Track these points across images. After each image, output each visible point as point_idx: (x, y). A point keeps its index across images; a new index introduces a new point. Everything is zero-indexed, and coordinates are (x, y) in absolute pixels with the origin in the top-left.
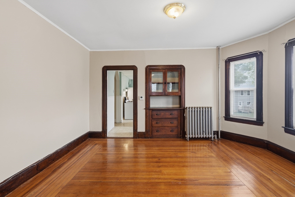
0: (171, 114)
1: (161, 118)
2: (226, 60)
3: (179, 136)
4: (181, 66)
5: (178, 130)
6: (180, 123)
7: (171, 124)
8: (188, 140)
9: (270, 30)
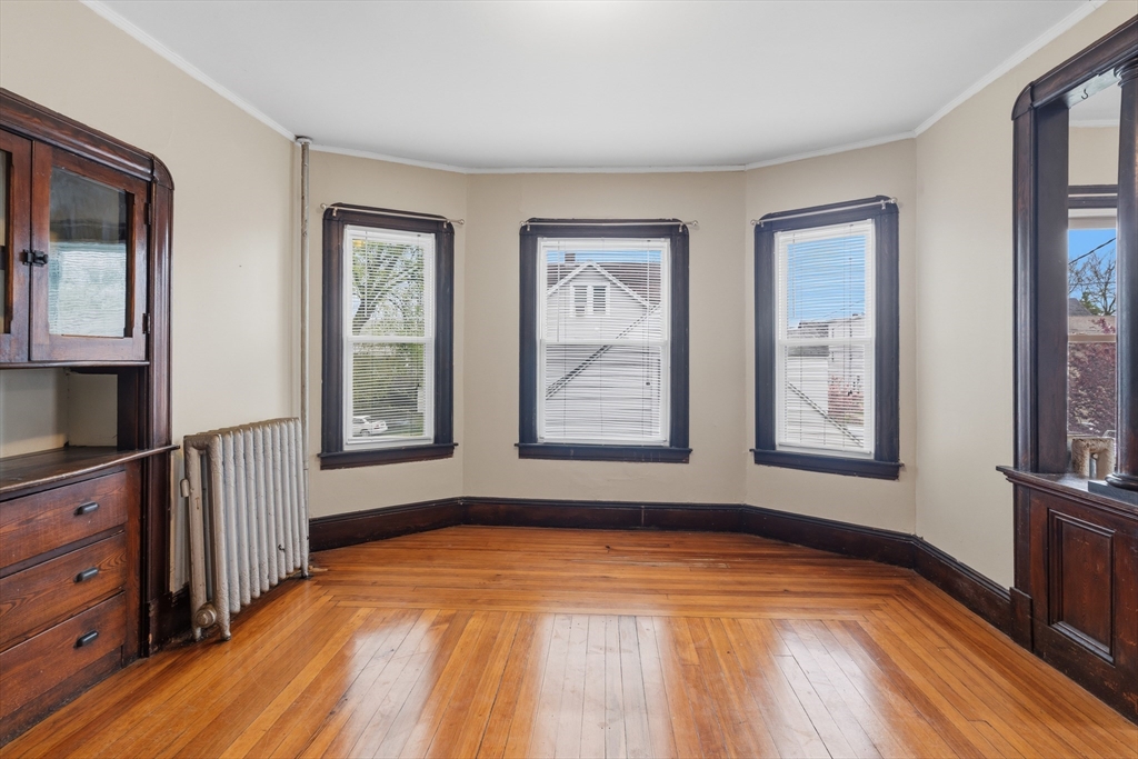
0: (80, 512)
2: (329, 211)
3: (134, 647)
4: (151, 161)
5: (126, 612)
6: (136, 556)
7: (80, 588)
8: (228, 633)
9: (479, 167)
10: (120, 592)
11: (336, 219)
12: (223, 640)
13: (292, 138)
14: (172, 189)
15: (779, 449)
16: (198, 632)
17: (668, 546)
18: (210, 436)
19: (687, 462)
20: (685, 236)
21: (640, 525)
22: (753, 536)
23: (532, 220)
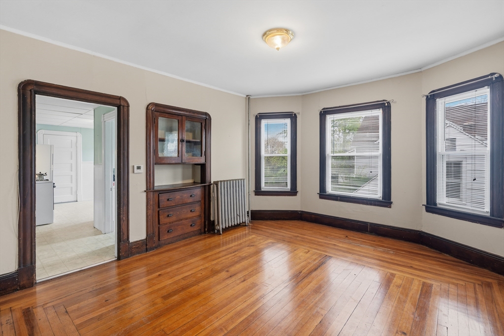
0: (191, 196)
1: (176, 206)
2: (257, 116)
3: (203, 231)
4: (206, 114)
5: (201, 221)
6: (203, 209)
7: (191, 213)
8: (221, 233)
9: (305, 92)
10: (200, 216)
11: (259, 118)
12: (220, 234)
13: (245, 96)
14: (211, 120)
15: (439, 206)
16: (216, 231)
17: (374, 241)
18: (218, 182)
19: (390, 207)
20: (389, 106)
21: (367, 231)
22: (425, 247)
23: (324, 109)
